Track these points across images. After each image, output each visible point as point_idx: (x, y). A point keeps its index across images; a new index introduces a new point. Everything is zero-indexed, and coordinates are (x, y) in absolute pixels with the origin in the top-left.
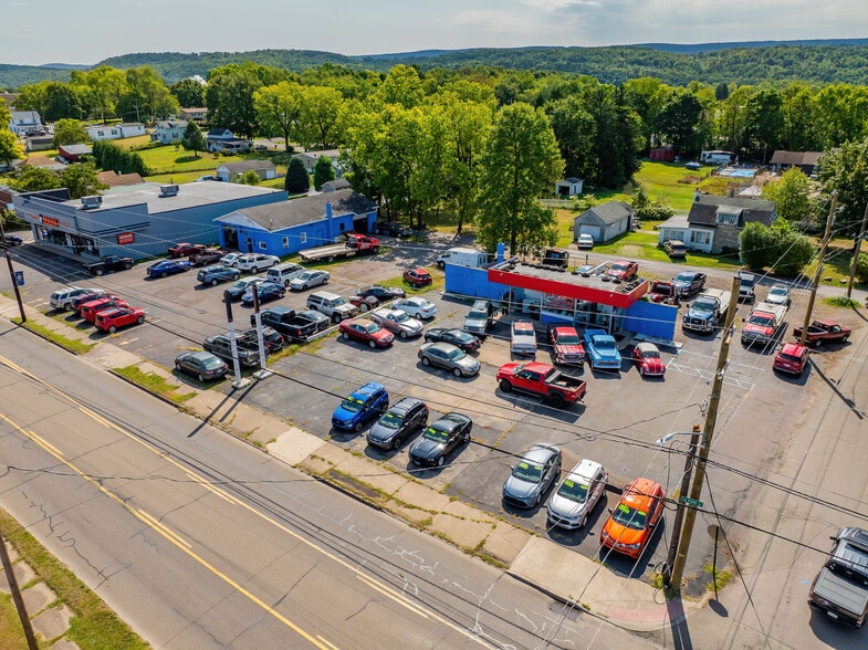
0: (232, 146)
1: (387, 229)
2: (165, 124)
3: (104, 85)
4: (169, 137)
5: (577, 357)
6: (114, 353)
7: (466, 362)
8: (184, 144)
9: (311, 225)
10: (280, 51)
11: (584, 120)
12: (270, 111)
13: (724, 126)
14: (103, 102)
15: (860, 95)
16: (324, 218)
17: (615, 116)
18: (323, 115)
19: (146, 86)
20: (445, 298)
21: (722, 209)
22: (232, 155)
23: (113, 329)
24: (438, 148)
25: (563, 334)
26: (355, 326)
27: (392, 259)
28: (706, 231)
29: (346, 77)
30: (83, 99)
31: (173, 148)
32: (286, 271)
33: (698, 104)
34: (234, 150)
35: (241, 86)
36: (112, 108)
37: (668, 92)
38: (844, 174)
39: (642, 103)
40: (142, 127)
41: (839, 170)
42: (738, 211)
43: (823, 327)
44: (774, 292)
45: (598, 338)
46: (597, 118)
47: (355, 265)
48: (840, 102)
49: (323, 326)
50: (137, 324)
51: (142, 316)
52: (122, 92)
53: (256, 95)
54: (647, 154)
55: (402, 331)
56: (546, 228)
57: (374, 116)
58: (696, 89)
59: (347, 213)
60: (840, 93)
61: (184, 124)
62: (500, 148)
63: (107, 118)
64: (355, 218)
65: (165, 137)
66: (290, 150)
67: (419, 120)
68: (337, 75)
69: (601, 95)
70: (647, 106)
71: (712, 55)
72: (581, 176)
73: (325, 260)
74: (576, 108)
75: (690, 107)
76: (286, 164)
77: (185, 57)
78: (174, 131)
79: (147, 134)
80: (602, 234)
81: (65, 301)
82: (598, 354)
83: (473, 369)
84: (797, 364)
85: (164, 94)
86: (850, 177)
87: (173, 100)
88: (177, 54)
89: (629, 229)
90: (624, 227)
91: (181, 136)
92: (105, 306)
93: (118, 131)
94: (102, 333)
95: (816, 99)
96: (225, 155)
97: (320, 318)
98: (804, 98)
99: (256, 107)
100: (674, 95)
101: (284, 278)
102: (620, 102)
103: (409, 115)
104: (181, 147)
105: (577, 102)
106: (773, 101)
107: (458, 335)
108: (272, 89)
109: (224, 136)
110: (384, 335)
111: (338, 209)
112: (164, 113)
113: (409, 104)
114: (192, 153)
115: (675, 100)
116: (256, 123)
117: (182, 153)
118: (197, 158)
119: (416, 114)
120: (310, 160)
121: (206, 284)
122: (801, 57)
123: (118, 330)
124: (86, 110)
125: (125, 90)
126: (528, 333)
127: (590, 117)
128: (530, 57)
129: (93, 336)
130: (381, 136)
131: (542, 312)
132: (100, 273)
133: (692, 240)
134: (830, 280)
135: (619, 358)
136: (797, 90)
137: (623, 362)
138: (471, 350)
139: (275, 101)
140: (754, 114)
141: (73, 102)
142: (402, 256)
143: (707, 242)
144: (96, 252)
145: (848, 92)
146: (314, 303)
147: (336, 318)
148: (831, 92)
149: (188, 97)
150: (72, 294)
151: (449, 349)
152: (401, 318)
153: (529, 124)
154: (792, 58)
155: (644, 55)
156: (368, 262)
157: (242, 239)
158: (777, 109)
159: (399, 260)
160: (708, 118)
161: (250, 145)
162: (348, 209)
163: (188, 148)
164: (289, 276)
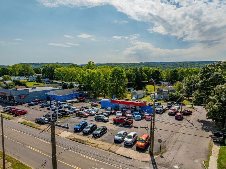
0: (48, 82)
1: (87, 97)
2: (32, 76)
3: (16, 68)
4: (32, 80)
5: (131, 117)
6: (20, 119)
7: (106, 118)
8: (36, 81)
9: (69, 95)
10: (60, 63)
11: (133, 75)
12: (58, 73)
13: (166, 77)
14: (15, 72)
15: (194, 70)
16: (72, 93)
17: (140, 74)
18: (72, 75)
19: (27, 68)
20: (101, 108)
21: (164, 90)
22: (48, 83)
23: (19, 115)
24: (99, 78)
25: (128, 112)
26: (80, 112)
27: (88, 102)
28: (161, 95)
29: (77, 67)
30: (10, 71)
31: (33, 82)
32: (62, 104)
33: (159, 72)
34: (49, 83)
35: (52, 68)
36: (18, 73)
37: (152, 69)
38: (189, 82)
39: (146, 72)
40: (25, 78)
41: (188, 81)
42: (167, 90)
43: (186, 110)
44: (176, 106)
45: (136, 113)
46: (136, 74)
47: (79, 103)
48: (190, 71)
49: (72, 113)
50: (25, 114)
51: (27, 112)
52: (21, 69)
53: (55, 70)
54: (149, 83)
55: (91, 113)
56: (124, 94)
57: (84, 71)
58: (159, 69)
59: (77, 93)
60: (190, 69)
61: (36, 77)
62: (113, 76)
63: (16, 76)
64: (79, 94)
65: (31, 80)
66: (63, 83)
67: (95, 72)
68: (75, 67)
69: (136, 69)
70: (148, 73)
71: (164, 64)
72: (133, 87)
73: (72, 102)
74: (131, 72)
75: (157, 73)
76: (62, 86)
77: (36, 64)
78: (34, 78)
79: (26, 79)
80: (138, 97)
81: (7, 109)
82: (136, 116)
83: (107, 120)
84: (180, 117)
85: (31, 70)
86: (190, 82)
87: (34, 72)
88: (34, 63)
89: (144, 97)
90: (143, 96)
91: (35, 79)
92: (17, 110)
93: (19, 78)
94: (17, 115)
95: (185, 70)
96: (46, 83)
97: (71, 112)
98: (182, 70)
99: (55, 73)
100: (154, 70)
101: (62, 105)
102: (141, 71)
103: (93, 71)
104: (35, 82)
105: (131, 71)
106: (175, 71)
107: (104, 114)
108: (59, 68)
109: (46, 79)
110: (86, 114)
111: (76, 92)
112: (31, 74)
113: (92, 69)
114: (38, 83)
115: (154, 71)
116: (55, 76)
117: (35, 83)
118: (39, 84)
119: (94, 71)
120: (68, 84)
121: (42, 107)
122: (184, 65)
123: (20, 115)
124: (11, 74)
125: (22, 69)
126: (120, 113)
127: (134, 74)
128: (122, 65)
129: (14, 116)
130: (86, 75)
131: (123, 110)
132: (15, 105)
133: (158, 97)
134: (189, 104)
135: (140, 116)
136: (180, 69)
137: (142, 117)
138: (107, 116)
139: (60, 71)
140: (172, 74)
141: (8, 72)
142: (91, 102)
143: (161, 98)
144: (14, 101)
145: (191, 69)
146: (70, 109)
147: (75, 112)
148: (188, 69)
149: (37, 72)
150: (9, 108)
151: (102, 116)
152: (90, 111)
153: (119, 71)
154: (182, 65)
155: (148, 64)
156: (82, 103)
157: (51, 98)
158: (177, 73)
159: (90, 103)
160: (162, 75)
161: (53, 81)
162: (78, 92)
163: (37, 82)
164: (63, 105)
